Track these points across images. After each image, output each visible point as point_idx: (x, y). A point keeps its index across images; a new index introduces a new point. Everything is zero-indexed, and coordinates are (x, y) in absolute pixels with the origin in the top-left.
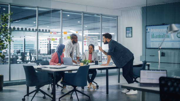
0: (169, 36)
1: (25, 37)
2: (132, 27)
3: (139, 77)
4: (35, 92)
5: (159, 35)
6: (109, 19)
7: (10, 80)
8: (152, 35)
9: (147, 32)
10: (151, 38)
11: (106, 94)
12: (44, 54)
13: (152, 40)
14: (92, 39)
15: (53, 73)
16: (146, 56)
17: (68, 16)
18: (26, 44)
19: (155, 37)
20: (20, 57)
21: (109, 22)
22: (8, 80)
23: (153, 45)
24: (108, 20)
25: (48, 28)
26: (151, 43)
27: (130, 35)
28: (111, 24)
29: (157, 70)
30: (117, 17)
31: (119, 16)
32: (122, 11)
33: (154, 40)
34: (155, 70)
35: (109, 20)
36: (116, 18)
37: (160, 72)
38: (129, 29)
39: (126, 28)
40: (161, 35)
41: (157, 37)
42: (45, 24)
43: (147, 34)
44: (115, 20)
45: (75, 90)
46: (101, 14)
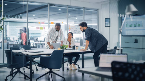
0: (141, 25)
2: (110, 18)
5: (133, 24)
6: (92, 12)
7: (3, 63)
8: (127, 24)
10: (126, 27)
12: (41, 41)
14: (76, 28)
15: (30, 57)
17: (60, 10)
19: (129, 26)
22: (2, 62)
23: (128, 33)
25: (46, 20)
26: (126, 31)
27: (109, 25)
30: (98, 9)
31: (99, 9)
32: (101, 4)
36: (97, 11)
38: (108, 20)
39: (105, 19)
41: (131, 26)
42: (43, 17)
45: (51, 72)
46: (84, 8)
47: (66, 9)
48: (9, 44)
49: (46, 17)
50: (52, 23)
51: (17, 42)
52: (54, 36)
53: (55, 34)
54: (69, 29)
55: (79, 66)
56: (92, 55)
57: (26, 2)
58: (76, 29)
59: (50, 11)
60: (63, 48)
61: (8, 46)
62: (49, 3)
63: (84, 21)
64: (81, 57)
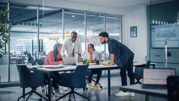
0: (175, 35)
1: (32, 38)
2: (136, 27)
3: (142, 78)
4: (29, 94)
5: (165, 34)
6: (113, 19)
7: (9, 81)
8: (157, 34)
9: (152, 31)
10: (156, 37)
11: (108, 97)
13: (157, 39)
14: (96, 39)
15: (49, 73)
16: (150, 56)
17: (73, 16)
18: (34, 46)
19: (160, 36)
20: (27, 58)
21: (114, 23)
23: (159, 45)
24: (112, 21)
26: (157, 43)
27: (135, 35)
28: (116, 25)
29: (164, 69)
30: (122, 16)
31: (123, 15)
32: (126, 10)
33: (159, 40)
34: (161, 69)
35: (114, 21)
36: (120, 19)
37: (168, 70)
38: (134, 29)
39: (131, 27)
40: (167, 34)
41: (163, 37)
42: (51, 26)
43: (153, 33)
44: (120, 20)
45: (73, 92)
46: (105, 14)
47: (84, 15)
48: (11, 59)
49: (55, 25)
50: (67, 33)
51: (20, 57)
52: (71, 48)
53: (71, 46)
54: (87, 39)
55: (101, 86)
56: (118, 71)
57: (37, 6)
58: (96, 41)
59: (64, 18)
60: (85, 63)
61: (10, 62)
62: (64, 8)
63: (105, 30)
64: (107, 74)
